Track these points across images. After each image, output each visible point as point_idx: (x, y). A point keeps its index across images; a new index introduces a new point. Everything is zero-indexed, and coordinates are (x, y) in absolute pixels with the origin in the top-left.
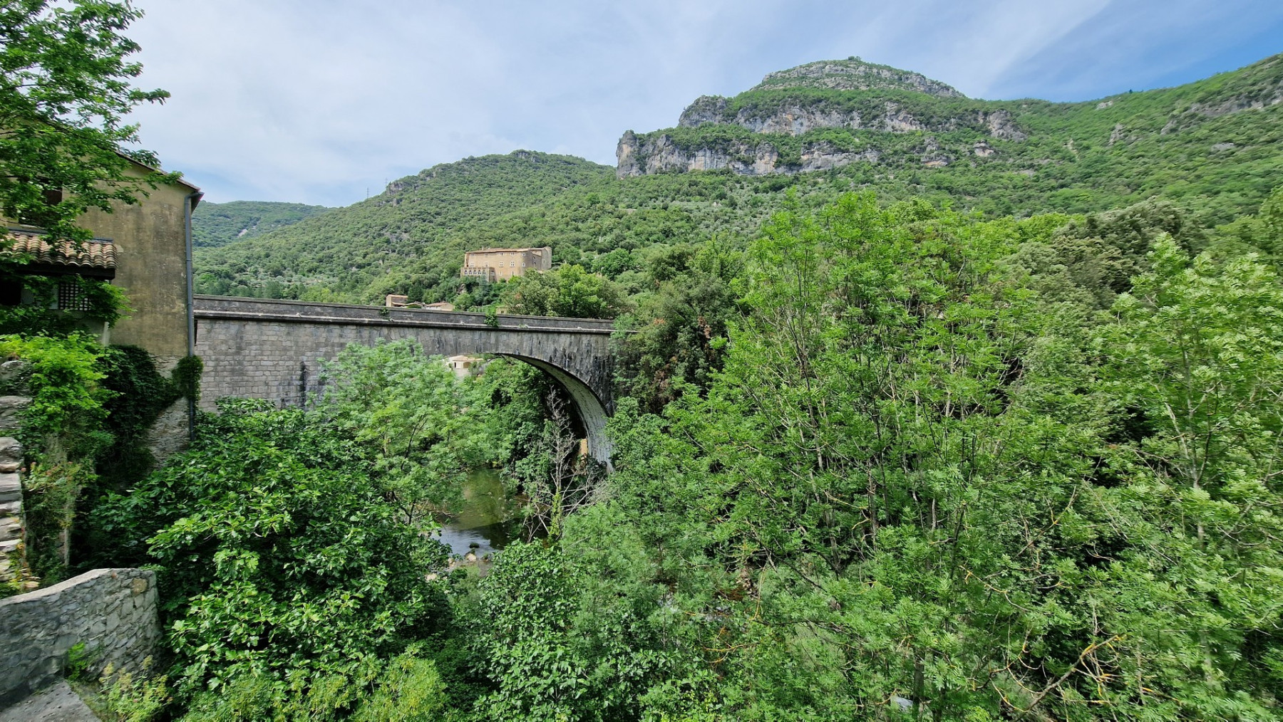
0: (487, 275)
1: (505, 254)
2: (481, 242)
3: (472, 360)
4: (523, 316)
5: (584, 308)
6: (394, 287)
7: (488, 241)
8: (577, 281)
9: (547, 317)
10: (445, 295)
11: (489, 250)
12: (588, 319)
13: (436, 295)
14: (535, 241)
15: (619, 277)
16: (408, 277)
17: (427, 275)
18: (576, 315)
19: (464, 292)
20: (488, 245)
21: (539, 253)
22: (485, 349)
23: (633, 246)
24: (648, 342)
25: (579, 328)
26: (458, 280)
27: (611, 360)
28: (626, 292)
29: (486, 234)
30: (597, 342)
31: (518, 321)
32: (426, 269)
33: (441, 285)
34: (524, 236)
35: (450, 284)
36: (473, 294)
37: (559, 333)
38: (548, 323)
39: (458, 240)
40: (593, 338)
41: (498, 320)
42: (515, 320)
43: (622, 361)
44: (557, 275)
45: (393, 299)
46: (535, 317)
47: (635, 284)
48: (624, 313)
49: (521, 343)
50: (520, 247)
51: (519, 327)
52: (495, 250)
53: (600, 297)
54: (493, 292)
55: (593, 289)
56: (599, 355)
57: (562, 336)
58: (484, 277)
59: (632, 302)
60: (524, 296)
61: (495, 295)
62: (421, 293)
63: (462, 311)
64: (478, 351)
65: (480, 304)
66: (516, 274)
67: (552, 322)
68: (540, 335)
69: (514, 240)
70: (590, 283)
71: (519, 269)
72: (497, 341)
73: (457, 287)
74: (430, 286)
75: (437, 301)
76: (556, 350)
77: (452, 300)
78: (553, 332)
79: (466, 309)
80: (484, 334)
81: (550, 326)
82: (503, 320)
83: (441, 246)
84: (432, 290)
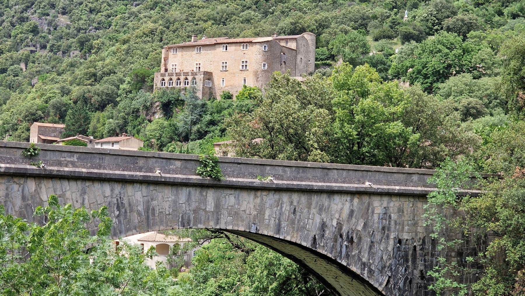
0: (200, 86)
1: (231, 48)
2: (190, 27)
3: (171, 240)
4: (264, 161)
5: (377, 146)
6: (43, 109)
7: (202, 24)
8: (364, 94)
9: (309, 164)
10: (126, 123)
11: (204, 40)
12: (385, 168)
13: (112, 123)
14: (286, 22)
15: (444, 86)
16: (65, 92)
17: (99, 87)
18: (362, 159)
19: (158, 117)
20: (201, 32)
21: (293, 45)
22: (197, 221)
23: (470, 27)
24: (504, 213)
25: (367, 184)
26: (149, 96)
27: (428, 246)
28: (457, 115)
29: (199, 13)
30: (401, 211)
31: (257, 170)
32: (95, 78)
33: (121, 105)
34: (266, 14)
35: (135, 104)
36: (174, 121)
37: (331, 192)
38: (310, 174)
39: (151, 25)
40: (394, 204)
41: (220, 167)
42: (251, 169)
43: (450, 249)
44: (328, 85)
45: (42, 131)
46: (286, 162)
47: (473, 101)
48: (453, 156)
49: (261, 211)
50: (257, 35)
51: (257, 182)
52: (213, 41)
53: (407, 124)
54: (208, 118)
55: (393, 109)
56: (405, 236)
57: (337, 198)
58: (194, 91)
59: (470, 134)
60: (266, 124)
61: (212, 123)
62: (87, 120)
63: (155, 152)
64: (185, 223)
65: (186, 139)
66: (251, 83)
67: (319, 173)
68: (295, 197)
69: (248, 21)
70: (388, 99)
71: (256, 74)
72: (218, 206)
73: (147, 109)
74: (102, 107)
75: (113, 133)
76: (323, 226)
77: (138, 132)
78: (320, 192)
79: (161, 147)
80: (195, 193)
81: (315, 179)
82: (229, 169)
83: (123, 36)
84: (105, 113)
